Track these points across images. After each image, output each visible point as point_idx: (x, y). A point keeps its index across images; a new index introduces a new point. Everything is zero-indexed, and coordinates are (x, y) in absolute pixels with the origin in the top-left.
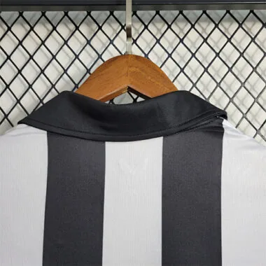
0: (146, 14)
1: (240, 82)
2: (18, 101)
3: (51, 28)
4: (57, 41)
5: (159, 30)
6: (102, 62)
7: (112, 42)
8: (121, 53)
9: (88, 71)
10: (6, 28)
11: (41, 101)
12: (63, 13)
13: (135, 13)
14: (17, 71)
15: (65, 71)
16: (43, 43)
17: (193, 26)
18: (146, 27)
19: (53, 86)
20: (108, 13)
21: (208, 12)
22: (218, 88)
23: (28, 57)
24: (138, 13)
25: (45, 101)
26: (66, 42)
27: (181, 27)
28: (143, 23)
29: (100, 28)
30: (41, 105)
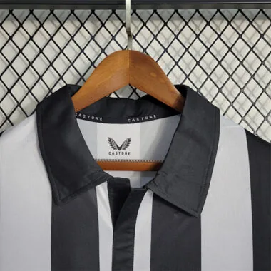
0: (144, 13)
1: (229, 74)
2: (30, 91)
3: (58, 24)
4: (64, 36)
5: (156, 27)
6: (105, 56)
7: (113, 38)
8: (122, 48)
9: (93, 64)
10: (18, 25)
11: (50, 91)
12: (69, 11)
13: (134, 12)
14: (28, 63)
15: (72, 64)
16: (52, 38)
17: (187, 24)
18: (145, 24)
19: (61, 77)
20: (110, 11)
21: (200, 11)
22: (209, 79)
23: (38, 50)
24: (138, 11)
25: (54, 91)
26: (72, 38)
27: (176, 24)
28: (142, 21)
29: (103, 25)
30: (50, 94)
